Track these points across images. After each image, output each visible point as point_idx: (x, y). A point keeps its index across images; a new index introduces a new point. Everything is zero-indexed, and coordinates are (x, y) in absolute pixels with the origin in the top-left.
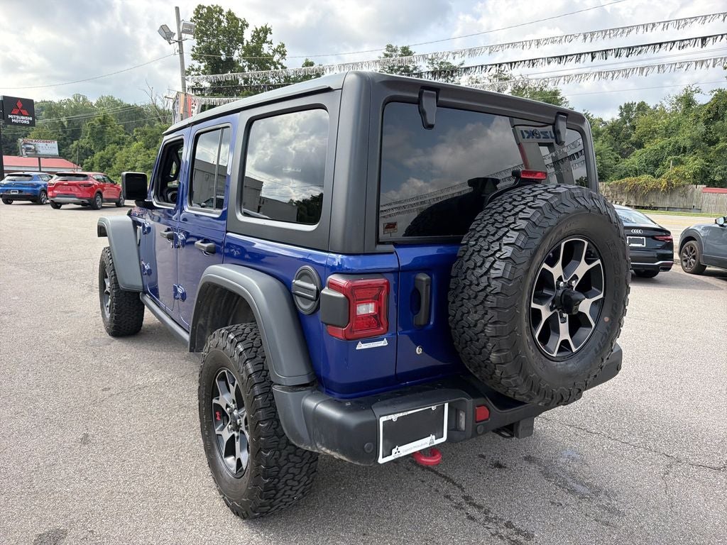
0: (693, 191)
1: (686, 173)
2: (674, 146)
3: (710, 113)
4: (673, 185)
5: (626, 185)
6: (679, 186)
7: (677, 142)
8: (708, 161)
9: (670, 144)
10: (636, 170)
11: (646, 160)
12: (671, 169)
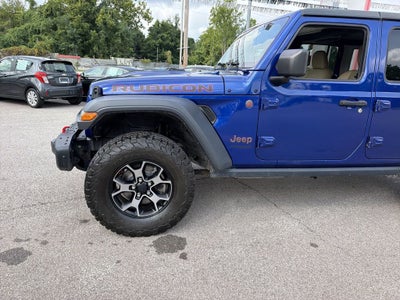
1: (47, 46)
2: (32, 29)
7: (33, 26)
8: (56, 40)
9: (29, 27)
10: (14, 42)
11: (18, 36)
12: (38, 43)
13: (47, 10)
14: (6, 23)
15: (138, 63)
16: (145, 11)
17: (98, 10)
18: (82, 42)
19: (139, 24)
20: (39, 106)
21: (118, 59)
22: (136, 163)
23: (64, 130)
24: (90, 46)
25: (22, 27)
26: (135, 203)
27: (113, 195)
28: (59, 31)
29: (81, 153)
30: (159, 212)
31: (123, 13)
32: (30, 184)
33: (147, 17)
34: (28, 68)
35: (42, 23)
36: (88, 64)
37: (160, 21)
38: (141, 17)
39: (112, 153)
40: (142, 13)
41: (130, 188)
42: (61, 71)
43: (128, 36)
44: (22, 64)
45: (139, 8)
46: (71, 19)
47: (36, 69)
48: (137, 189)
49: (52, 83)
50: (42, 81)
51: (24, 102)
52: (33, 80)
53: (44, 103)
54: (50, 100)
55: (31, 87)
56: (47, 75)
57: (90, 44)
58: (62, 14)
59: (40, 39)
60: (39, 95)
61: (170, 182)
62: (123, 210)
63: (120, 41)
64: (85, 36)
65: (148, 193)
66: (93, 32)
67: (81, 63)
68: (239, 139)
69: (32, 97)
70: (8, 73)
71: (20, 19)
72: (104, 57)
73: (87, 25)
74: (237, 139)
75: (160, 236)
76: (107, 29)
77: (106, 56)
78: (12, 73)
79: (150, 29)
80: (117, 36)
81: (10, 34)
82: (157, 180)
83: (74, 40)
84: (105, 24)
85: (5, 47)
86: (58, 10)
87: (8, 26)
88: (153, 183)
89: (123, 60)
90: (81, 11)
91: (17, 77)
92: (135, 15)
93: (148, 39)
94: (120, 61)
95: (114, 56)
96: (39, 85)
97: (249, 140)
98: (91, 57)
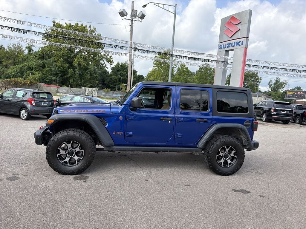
0: (40, 85)
1: (36, 79)
2: (28, 66)
3: (40, 56)
4: (32, 83)
5: (12, 81)
6: (35, 84)
7: (29, 65)
8: (43, 74)
9: (26, 66)
10: (13, 75)
11: (17, 71)
12: (31, 76)
13: (40, 55)
14: (10, 62)
15: (101, 91)
16: (108, 57)
17: (75, 56)
18: (62, 76)
19: (104, 65)
20: (27, 119)
21: (87, 89)
22: (68, 141)
23: (40, 128)
24: (68, 79)
25: (21, 65)
26: (67, 159)
27: (58, 155)
28: (47, 69)
29: (47, 138)
30: (78, 164)
31: (93, 58)
32: (20, 156)
33: (110, 61)
34: (23, 96)
35: (35, 63)
36: (65, 91)
37: (120, 63)
38: (105, 61)
39: (58, 137)
40: (106, 58)
41: (65, 152)
42: (44, 98)
43: (95, 73)
44: (20, 94)
45: (104, 55)
46: (56, 61)
47: (29, 97)
48: (68, 153)
49: (37, 105)
50: (31, 104)
51: (18, 116)
52: (25, 103)
53: (30, 117)
54: (35, 116)
55: (24, 107)
56: (35, 101)
57: (67, 78)
58: (50, 58)
59: (32, 74)
60: (28, 112)
61: (83, 150)
62: (62, 162)
63: (89, 76)
64: (64, 72)
65: (73, 155)
66: (71, 70)
67: (60, 90)
68: (117, 133)
69: (23, 114)
70: (10, 99)
71: (20, 60)
72: (76, 87)
73: (66, 65)
74: (116, 133)
75: (76, 176)
76: (80, 68)
77: (79, 86)
78: (13, 99)
79: (113, 68)
80: (87, 73)
81: (11, 70)
82: (77, 149)
83: (56, 75)
84: (79, 64)
85: (7, 78)
86: (48, 55)
87: (10, 64)
88: (75, 151)
89: (90, 89)
90: (63, 56)
91: (16, 101)
92: (101, 59)
93: (111, 75)
94: (88, 90)
95: (85, 86)
96: (29, 106)
97: (121, 133)
98: (68, 86)
